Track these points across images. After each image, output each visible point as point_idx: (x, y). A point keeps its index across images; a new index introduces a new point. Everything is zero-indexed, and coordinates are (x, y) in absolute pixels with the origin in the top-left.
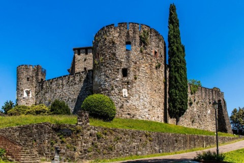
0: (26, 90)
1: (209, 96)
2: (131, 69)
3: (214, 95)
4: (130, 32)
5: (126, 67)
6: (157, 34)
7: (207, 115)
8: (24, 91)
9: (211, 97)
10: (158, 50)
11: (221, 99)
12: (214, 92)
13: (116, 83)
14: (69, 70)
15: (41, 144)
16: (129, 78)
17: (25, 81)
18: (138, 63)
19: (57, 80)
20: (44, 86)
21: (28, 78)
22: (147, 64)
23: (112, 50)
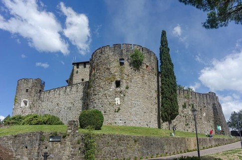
0: (24, 100)
1: (203, 100)
2: (124, 81)
3: (208, 99)
4: (124, 51)
5: (119, 79)
6: (149, 52)
7: (203, 118)
8: (22, 101)
9: (205, 101)
10: (150, 64)
11: (216, 103)
12: (208, 96)
13: (109, 93)
14: (67, 81)
15: (31, 150)
16: (122, 89)
17: (24, 92)
18: (130, 75)
19: (54, 91)
20: (42, 96)
21: (27, 90)
22: (139, 76)
23: (107, 66)
